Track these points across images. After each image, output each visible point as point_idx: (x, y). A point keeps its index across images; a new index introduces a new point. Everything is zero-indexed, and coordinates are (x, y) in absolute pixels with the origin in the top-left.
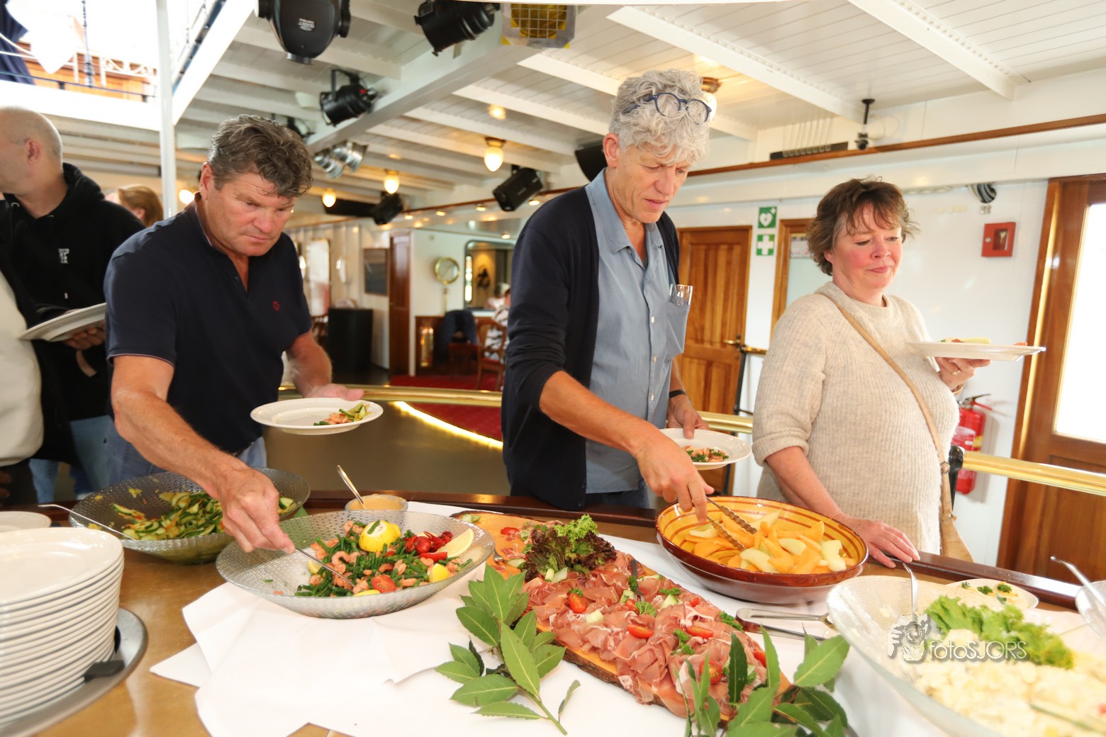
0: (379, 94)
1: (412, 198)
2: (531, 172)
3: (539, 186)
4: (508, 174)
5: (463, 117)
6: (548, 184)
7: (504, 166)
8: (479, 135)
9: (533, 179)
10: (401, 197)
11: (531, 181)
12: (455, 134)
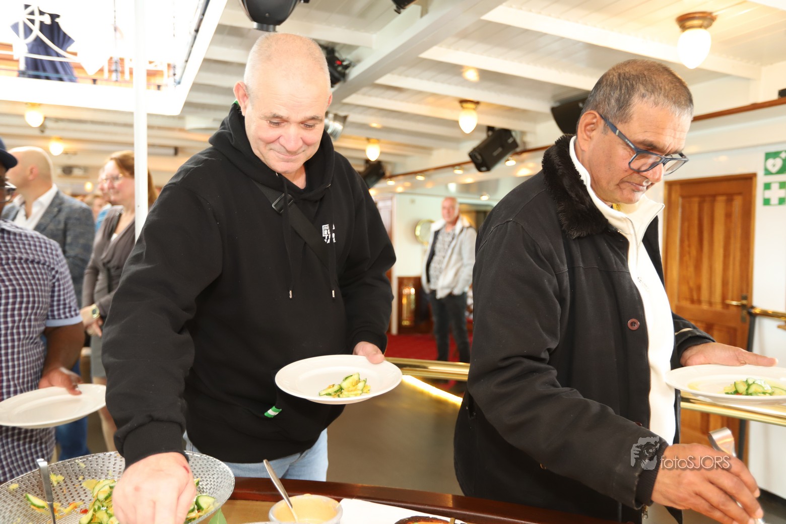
0: (352, 64)
1: (394, 165)
2: (506, 133)
3: (515, 145)
4: (483, 136)
5: (436, 81)
6: (524, 143)
7: (478, 128)
8: (454, 98)
9: (509, 138)
10: (383, 164)
11: (506, 141)
12: (431, 99)
